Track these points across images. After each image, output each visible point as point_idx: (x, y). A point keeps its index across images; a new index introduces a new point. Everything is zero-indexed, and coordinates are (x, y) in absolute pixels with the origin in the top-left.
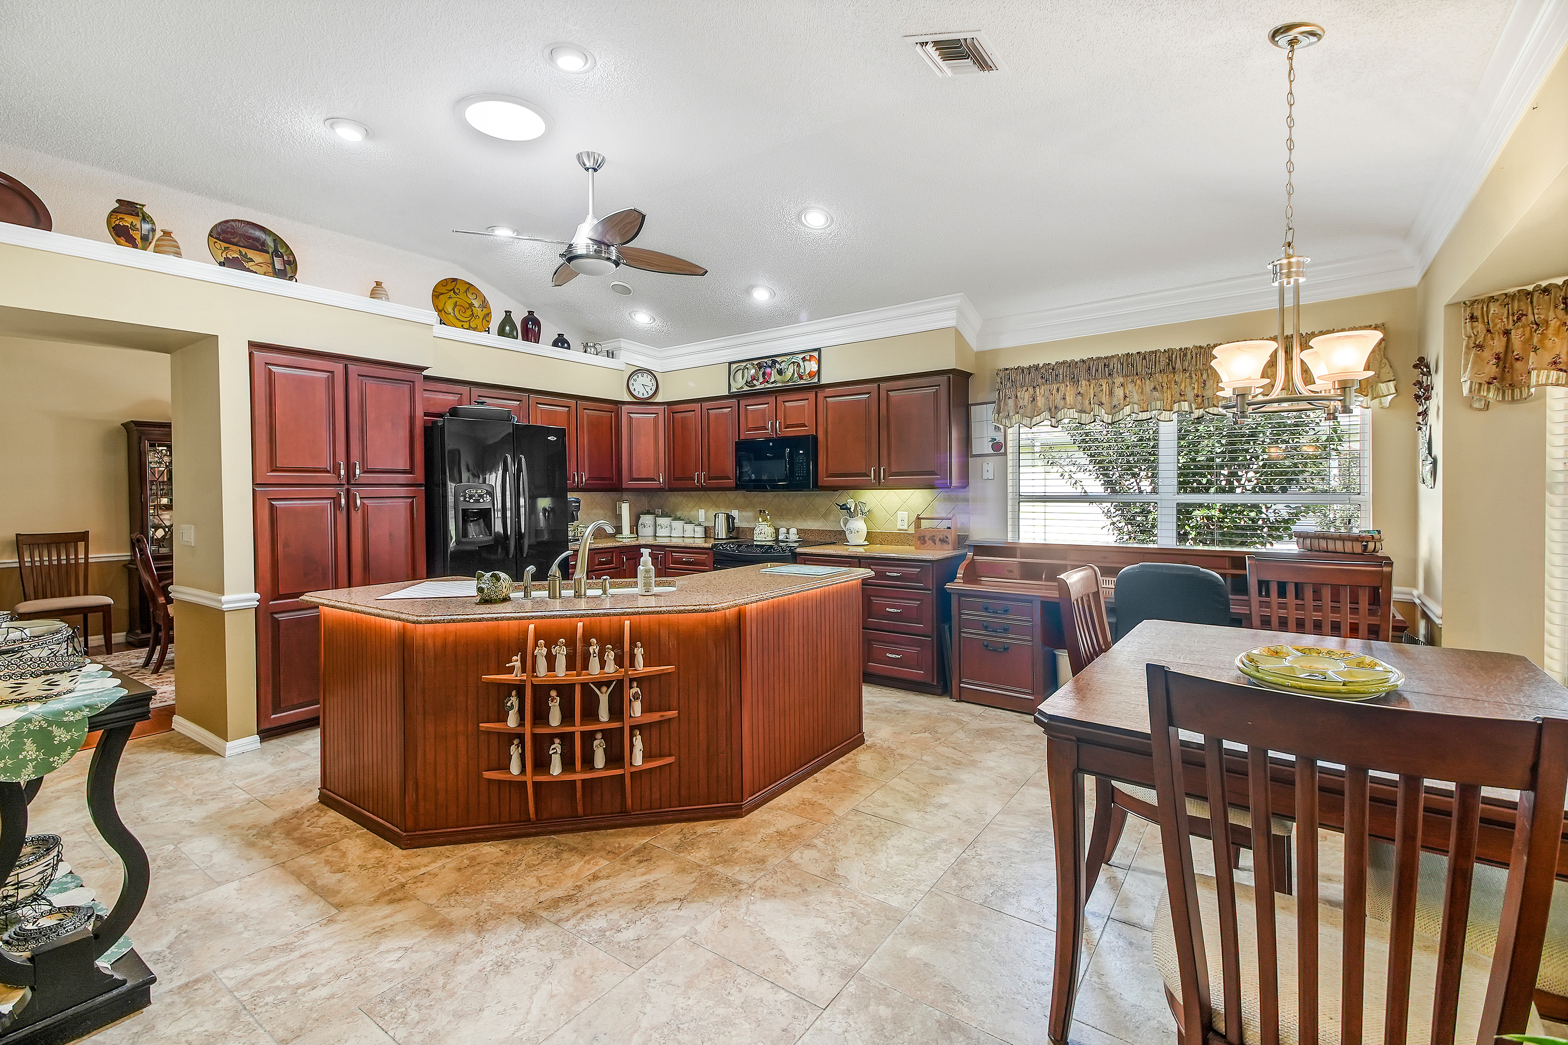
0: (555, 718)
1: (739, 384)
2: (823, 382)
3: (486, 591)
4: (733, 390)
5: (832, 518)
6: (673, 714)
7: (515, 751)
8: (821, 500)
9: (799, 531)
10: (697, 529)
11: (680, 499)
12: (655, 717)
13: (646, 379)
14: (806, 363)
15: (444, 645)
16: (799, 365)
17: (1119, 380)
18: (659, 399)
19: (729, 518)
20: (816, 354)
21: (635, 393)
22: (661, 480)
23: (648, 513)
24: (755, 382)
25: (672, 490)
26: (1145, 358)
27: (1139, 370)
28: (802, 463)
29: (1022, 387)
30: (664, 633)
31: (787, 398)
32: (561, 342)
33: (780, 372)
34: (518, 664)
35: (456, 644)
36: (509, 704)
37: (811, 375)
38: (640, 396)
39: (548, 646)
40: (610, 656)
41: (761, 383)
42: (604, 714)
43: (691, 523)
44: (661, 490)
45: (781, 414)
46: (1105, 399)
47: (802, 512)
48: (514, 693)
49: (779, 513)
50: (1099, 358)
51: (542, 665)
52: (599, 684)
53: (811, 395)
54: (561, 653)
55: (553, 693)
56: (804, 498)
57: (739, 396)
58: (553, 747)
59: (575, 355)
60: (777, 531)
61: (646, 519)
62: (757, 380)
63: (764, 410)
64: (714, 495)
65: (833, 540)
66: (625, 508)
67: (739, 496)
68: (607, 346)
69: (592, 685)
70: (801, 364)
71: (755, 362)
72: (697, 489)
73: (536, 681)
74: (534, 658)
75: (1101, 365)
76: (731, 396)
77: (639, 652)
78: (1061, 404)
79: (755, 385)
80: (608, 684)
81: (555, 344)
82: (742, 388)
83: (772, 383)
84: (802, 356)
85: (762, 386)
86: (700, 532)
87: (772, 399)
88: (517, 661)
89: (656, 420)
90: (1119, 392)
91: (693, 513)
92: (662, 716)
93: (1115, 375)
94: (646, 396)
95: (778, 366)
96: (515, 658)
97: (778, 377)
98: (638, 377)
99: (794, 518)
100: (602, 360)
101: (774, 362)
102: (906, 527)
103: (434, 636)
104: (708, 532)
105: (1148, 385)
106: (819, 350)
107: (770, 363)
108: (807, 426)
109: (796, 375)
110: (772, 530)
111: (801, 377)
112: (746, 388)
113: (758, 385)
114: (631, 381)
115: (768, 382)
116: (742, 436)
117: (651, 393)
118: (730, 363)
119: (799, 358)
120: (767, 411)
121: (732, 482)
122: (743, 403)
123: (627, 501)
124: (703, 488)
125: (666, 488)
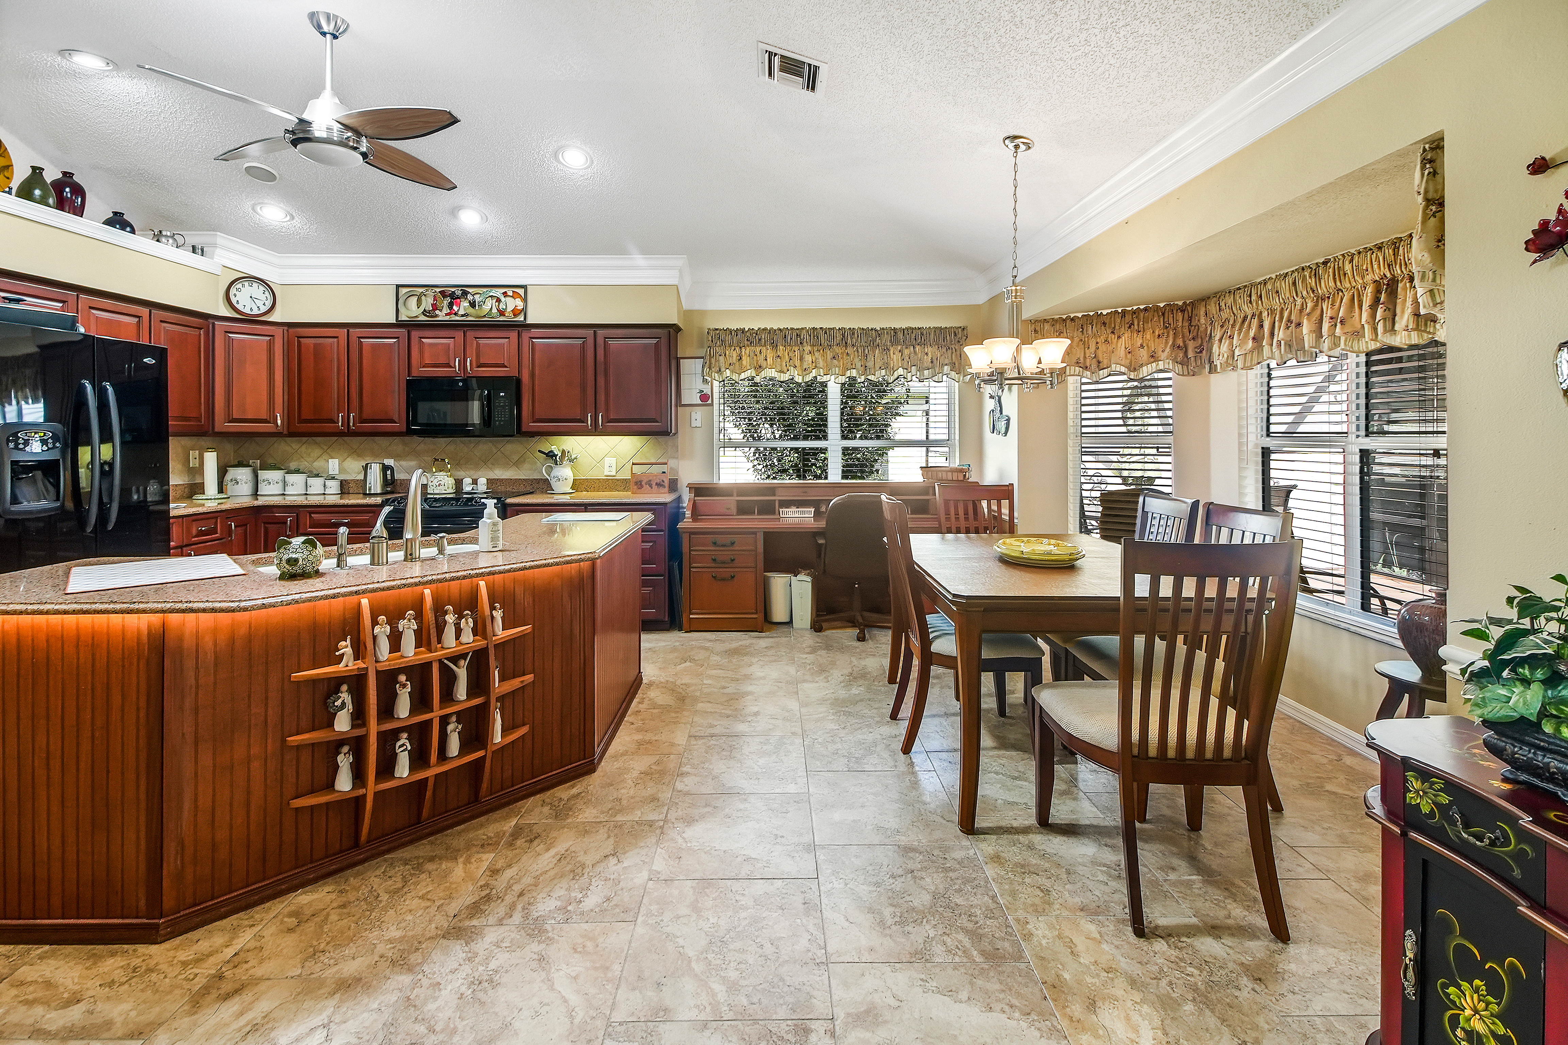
0: (403, 708)
1: (412, 311)
2: (529, 321)
3: (300, 562)
4: (403, 317)
5: (526, 466)
6: (529, 678)
7: (344, 761)
8: (513, 447)
9: (490, 482)
10: (329, 483)
11: (295, 446)
12: (515, 684)
13: (257, 290)
14: (508, 299)
15: (232, 641)
16: (499, 300)
17: (808, 348)
18: (274, 317)
19: (385, 468)
20: (521, 291)
21: (240, 307)
22: (279, 422)
23: (240, 465)
24: (437, 312)
25: (292, 434)
26: (826, 333)
27: (823, 342)
28: (503, 407)
29: (730, 346)
30: (519, 591)
31: (480, 334)
32: (117, 221)
33: (473, 304)
34: (349, 650)
35: (249, 638)
36: (338, 703)
37: (516, 312)
38: (247, 311)
39: (393, 621)
40: (467, 624)
41: (446, 315)
42: (461, 691)
43: (317, 476)
44: (278, 435)
45: (472, 351)
46: (798, 363)
47: (486, 461)
48: (344, 687)
49: (459, 463)
50: (792, 329)
51: (384, 645)
52: (455, 659)
53: (513, 335)
54: (408, 627)
55: (402, 678)
56: (490, 444)
57: (411, 326)
58: (399, 744)
59: (141, 242)
60: (459, 483)
61: (243, 475)
62: (441, 311)
63: (449, 344)
64: (355, 441)
65: (529, 489)
66: (211, 460)
67: (396, 444)
68: (193, 238)
69: (446, 661)
70: (503, 299)
71: (438, 290)
72: (340, 434)
73: (381, 667)
74: (375, 638)
75: (795, 334)
76: (399, 324)
77: (498, 614)
78: (764, 364)
79: (437, 316)
80: (463, 656)
81: (109, 222)
82: (416, 317)
83: (462, 316)
84: (504, 290)
85: (447, 318)
86: (333, 487)
87: (459, 334)
88: (346, 647)
89: (270, 345)
90: (808, 358)
91: (318, 464)
92: (522, 682)
93: (805, 344)
94: (256, 312)
95: (470, 297)
96: (343, 643)
97: (471, 310)
98: (243, 286)
99: (477, 467)
100: (185, 256)
101: (465, 294)
102: (614, 473)
103: (215, 630)
104: (345, 488)
105: (829, 354)
106: (524, 287)
107: (459, 293)
108: (506, 367)
109: (495, 311)
110: (451, 481)
111: (502, 313)
112: (423, 318)
113: (442, 316)
114: (233, 291)
115: (456, 314)
116: (415, 373)
117: (263, 309)
118: (398, 286)
119: (498, 293)
120: (452, 346)
121: (399, 426)
122: (415, 334)
123: (213, 449)
124: (349, 433)
125: (285, 432)
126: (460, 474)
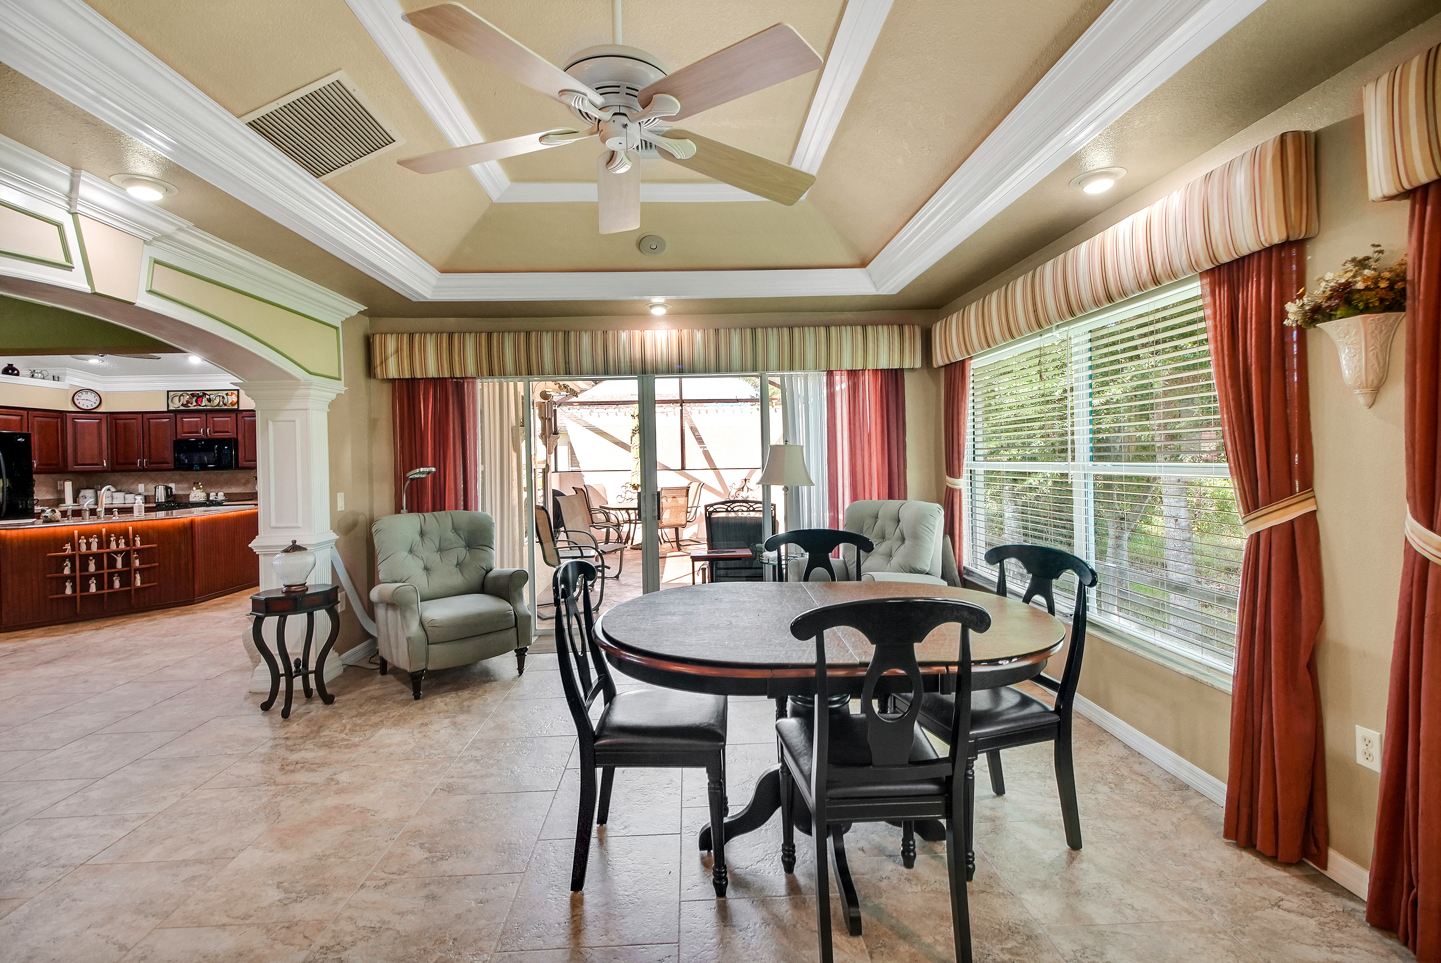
1: (176, 404)
2: (241, 408)
4: (171, 408)
5: (249, 485)
8: (241, 475)
9: (225, 495)
11: (121, 477)
13: (91, 397)
14: (228, 397)
16: (223, 398)
18: (101, 410)
19: (165, 488)
20: (236, 393)
21: (80, 406)
22: (105, 465)
23: (87, 488)
24: (189, 405)
25: (113, 471)
28: (227, 454)
31: (214, 415)
33: (209, 400)
37: (234, 404)
38: (85, 407)
41: (195, 406)
43: (131, 493)
44: (104, 471)
45: (210, 425)
47: (222, 485)
49: (207, 484)
53: (233, 415)
57: (176, 412)
60: (208, 495)
61: (87, 493)
62: (192, 404)
63: (197, 421)
64: (153, 474)
65: (250, 498)
66: (68, 486)
67: (175, 474)
68: (54, 372)
70: (226, 397)
71: (190, 393)
72: (139, 470)
76: (169, 411)
79: (190, 407)
82: (179, 407)
83: (204, 406)
84: (226, 392)
85: (196, 408)
87: (203, 416)
89: (99, 425)
91: (131, 487)
94: (90, 407)
95: (207, 397)
97: (209, 404)
98: (82, 394)
100: (49, 382)
101: (205, 394)
104: (148, 499)
106: (238, 391)
107: (201, 394)
108: (230, 432)
109: (221, 403)
110: (204, 494)
111: (225, 405)
112: (182, 408)
113: (192, 407)
114: (76, 397)
115: (200, 405)
116: (179, 437)
117: (95, 406)
118: (168, 392)
119: (224, 393)
120: (199, 422)
121: (171, 466)
122: (179, 416)
123: (69, 480)
124: (144, 470)
125: (110, 470)
126: (208, 490)
